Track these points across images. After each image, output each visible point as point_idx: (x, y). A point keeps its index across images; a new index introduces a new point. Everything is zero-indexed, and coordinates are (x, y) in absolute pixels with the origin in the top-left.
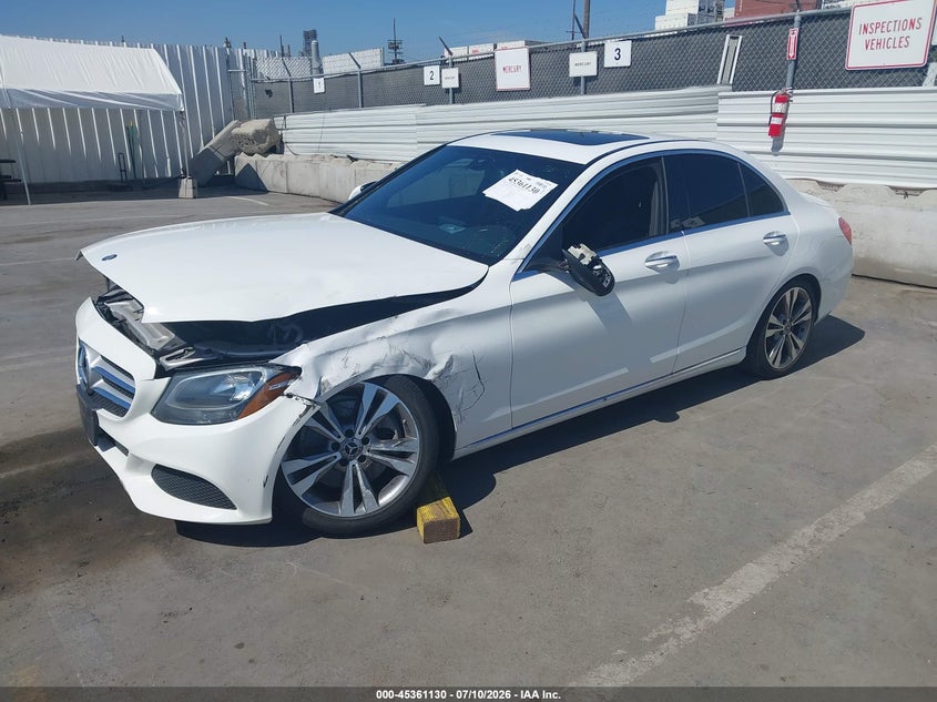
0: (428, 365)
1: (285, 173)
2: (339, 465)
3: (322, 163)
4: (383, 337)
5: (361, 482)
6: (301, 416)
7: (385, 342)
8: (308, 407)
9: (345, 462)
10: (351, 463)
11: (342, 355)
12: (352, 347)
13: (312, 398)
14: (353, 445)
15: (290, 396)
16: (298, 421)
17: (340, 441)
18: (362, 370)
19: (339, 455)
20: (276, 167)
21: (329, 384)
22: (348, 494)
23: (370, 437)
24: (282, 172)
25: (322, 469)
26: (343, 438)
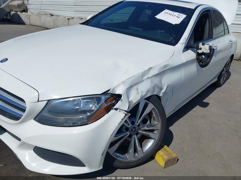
0: (161, 89)
1: (29, 18)
2: (128, 138)
3: (42, 16)
4: (149, 78)
5: (137, 144)
6: (122, 120)
7: (149, 79)
8: (126, 115)
9: (130, 136)
10: (133, 136)
11: (135, 87)
12: (139, 83)
13: (126, 110)
14: (134, 128)
15: (116, 109)
16: (121, 122)
17: (129, 126)
18: (144, 94)
19: (128, 133)
20: (25, 17)
21: (132, 102)
22: (131, 150)
23: (141, 124)
24: (28, 18)
25: (122, 140)
26: (130, 125)
